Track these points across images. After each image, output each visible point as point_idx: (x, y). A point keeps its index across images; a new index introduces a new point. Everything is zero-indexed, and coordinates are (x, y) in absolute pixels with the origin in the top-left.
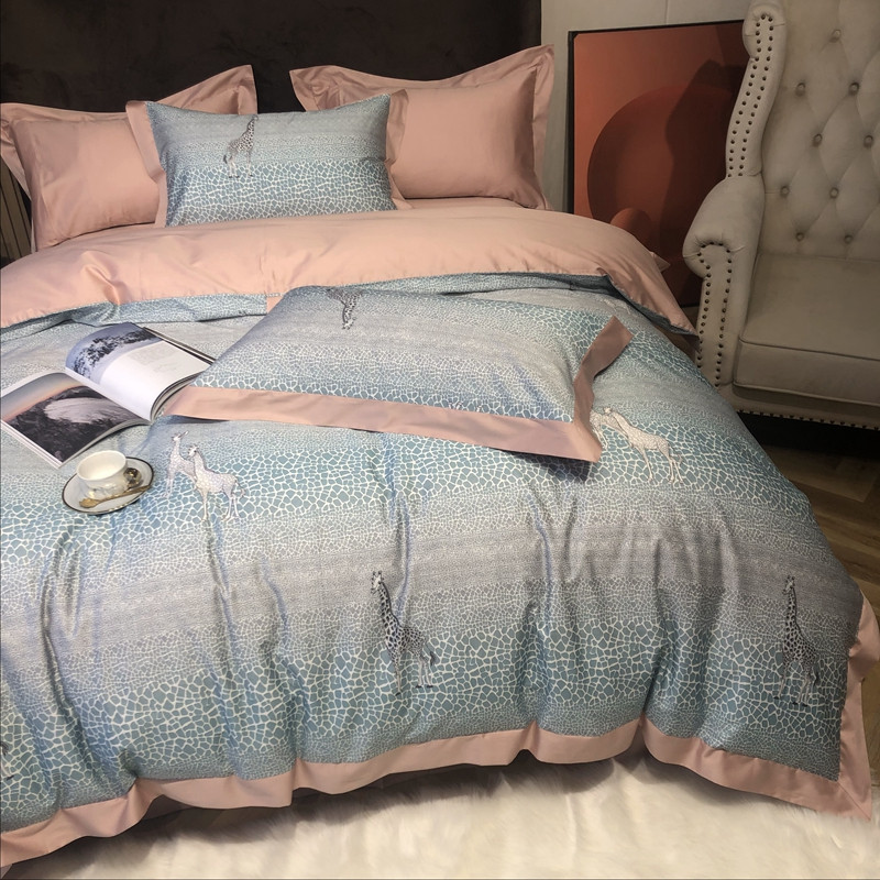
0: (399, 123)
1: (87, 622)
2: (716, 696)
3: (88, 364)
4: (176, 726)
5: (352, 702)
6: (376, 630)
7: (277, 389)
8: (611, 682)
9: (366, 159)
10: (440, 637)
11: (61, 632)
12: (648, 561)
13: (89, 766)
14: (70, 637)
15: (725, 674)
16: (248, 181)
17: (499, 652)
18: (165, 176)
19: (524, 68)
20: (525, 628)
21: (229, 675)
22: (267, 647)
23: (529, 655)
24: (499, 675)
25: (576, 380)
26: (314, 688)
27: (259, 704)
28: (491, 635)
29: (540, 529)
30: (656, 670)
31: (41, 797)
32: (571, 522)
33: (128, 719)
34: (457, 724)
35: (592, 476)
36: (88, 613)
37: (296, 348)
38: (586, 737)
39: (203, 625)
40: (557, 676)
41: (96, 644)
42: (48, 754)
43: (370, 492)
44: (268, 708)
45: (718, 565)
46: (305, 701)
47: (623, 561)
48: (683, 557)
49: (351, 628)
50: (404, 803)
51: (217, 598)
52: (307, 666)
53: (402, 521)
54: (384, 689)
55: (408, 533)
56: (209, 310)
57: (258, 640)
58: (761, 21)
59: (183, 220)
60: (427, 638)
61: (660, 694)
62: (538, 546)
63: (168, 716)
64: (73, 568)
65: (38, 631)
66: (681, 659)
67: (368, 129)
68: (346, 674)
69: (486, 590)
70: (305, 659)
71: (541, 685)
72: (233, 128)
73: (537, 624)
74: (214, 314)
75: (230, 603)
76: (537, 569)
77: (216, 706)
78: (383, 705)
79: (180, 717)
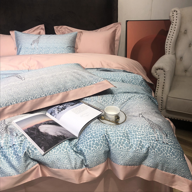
16: (37, 50)
18: (17, 49)
58: (174, 12)
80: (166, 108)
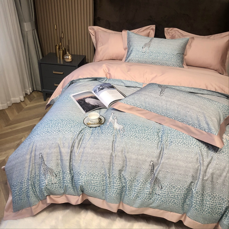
0: (190, 46)
1: (81, 152)
3: (98, 91)
4: (94, 183)
5: (138, 192)
6: (148, 176)
7: (139, 107)
8: (210, 210)
9: (179, 53)
10: (165, 183)
11: (74, 153)
13: (73, 186)
14: (76, 154)
16: (147, 54)
17: (180, 192)
18: (127, 49)
20: (189, 188)
21: (110, 175)
22: (120, 171)
23: (188, 195)
24: (179, 198)
25: (221, 124)
26: (129, 185)
27: (115, 185)
28: (179, 187)
29: (200, 162)
30: (225, 212)
31: (61, 190)
32: (210, 163)
33: (84, 178)
34: (164, 207)
35: (219, 152)
36: (81, 150)
37: (146, 98)
38: (199, 223)
39: (107, 161)
40: (195, 203)
41: (81, 158)
42: (65, 181)
43: (155, 140)
44: (117, 186)
46: (126, 188)
47: (222, 178)
49: (142, 173)
50: (145, 222)
51: (111, 155)
52: (129, 179)
53: (162, 149)
54: (147, 191)
55: (163, 153)
56: (128, 84)
57: (118, 168)
59: (129, 61)
60: (161, 182)
61: (225, 219)
62: (198, 167)
63: (93, 180)
64: (81, 138)
67: (181, 46)
68: (138, 184)
69: (180, 174)
70: (129, 177)
71: (190, 204)
72: (147, 40)
73: (193, 188)
74: (129, 85)
75: (114, 157)
76: (196, 173)
77: (105, 182)
78: (146, 195)
79: (96, 182)
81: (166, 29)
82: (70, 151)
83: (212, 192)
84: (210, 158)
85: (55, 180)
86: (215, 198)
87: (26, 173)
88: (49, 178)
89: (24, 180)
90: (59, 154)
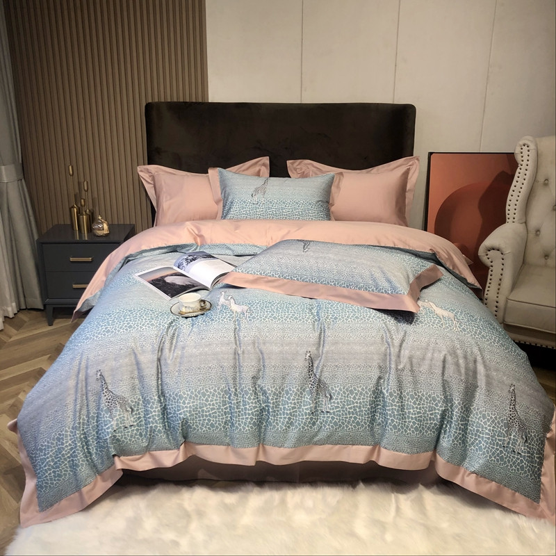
0: (338, 187)
1: (177, 356)
2: (473, 443)
3: (185, 264)
5: (291, 413)
6: (305, 379)
7: (270, 276)
8: (418, 424)
9: (320, 201)
10: (335, 387)
11: (165, 360)
12: (440, 364)
14: (169, 362)
15: (478, 431)
17: (363, 399)
18: (222, 201)
19: (403, 166)
20: (376, 389)
21: (236, 390)
22: (255, 378)
23: (378, 405)
24: (362, 411)
25: (412, 284)
26: (273, 403)
27: (247, 406)
28: (360, 389)
29: (387, 342)
30: (442, 423)
31: (142, 440)
32: (403, 341)
33: (188, 403)
34: (339, 436)
36: (178, 352)
37: (281, 258)
38: (404, 454)
39: (228, 364)
40: (391, 416)
41: (179, 367)
42: (149, 418)
43: (308, 318)
44: (251, 409)
45: (475, 372)
46: (268, 410)
47: (427, 362)
48: (457, 364)
49: (294, 376)
51: (235, 353)
52: (272, 391)
53: (322, 331)
54: (306, 409)
55: (324, 336)
56: (240, 251)
57: (251, 374)
58: (523, 147)
61: (443, 438)
62: (386, 350)
63: (206, 405)
64: (174, 334)
65: (155, 358)
66: (455, 418)
68: (289, 399)
69: (359, 367)
70: (271, 387)
71: (383, 422)
72: (259, 182)
73: (383, 388)
74: (242, 253)
75: (241, 355)
76: (384, 360)
77: (228, 405)
78: (305, 417)
79: (211, 407)
80: (504, 321)
81: (289, 162)
82: (156, 357)
83: (415, 389)
84: (403, 334)
85: (130, 420)
86: (421, 399)
87: (69, 417)
88: (119, 415)
89: (66, 431)
90: (135, 367)
